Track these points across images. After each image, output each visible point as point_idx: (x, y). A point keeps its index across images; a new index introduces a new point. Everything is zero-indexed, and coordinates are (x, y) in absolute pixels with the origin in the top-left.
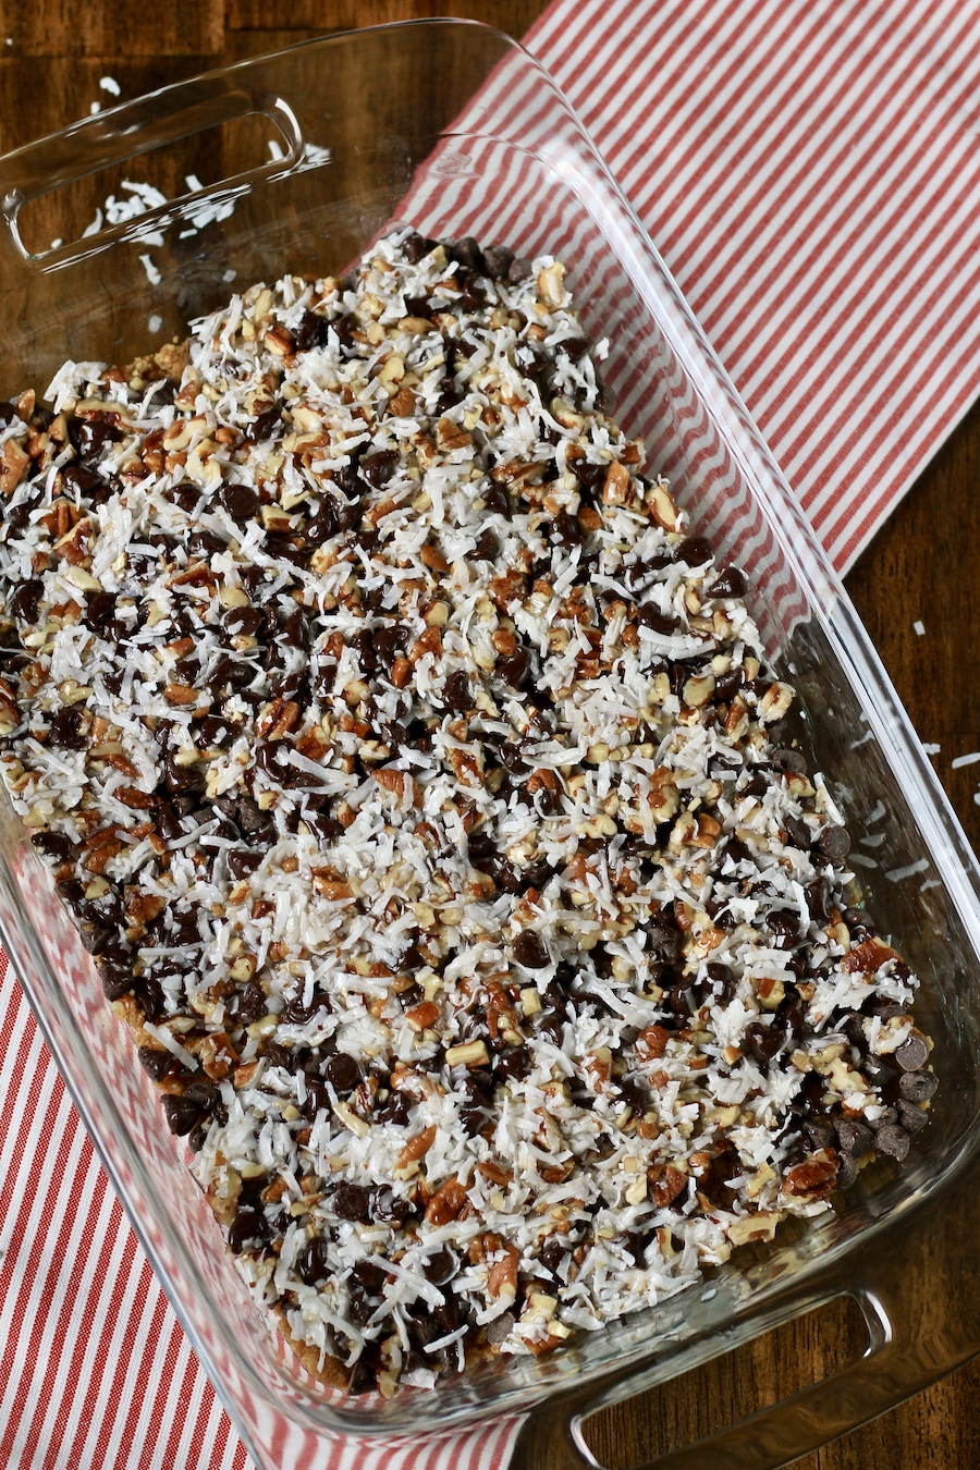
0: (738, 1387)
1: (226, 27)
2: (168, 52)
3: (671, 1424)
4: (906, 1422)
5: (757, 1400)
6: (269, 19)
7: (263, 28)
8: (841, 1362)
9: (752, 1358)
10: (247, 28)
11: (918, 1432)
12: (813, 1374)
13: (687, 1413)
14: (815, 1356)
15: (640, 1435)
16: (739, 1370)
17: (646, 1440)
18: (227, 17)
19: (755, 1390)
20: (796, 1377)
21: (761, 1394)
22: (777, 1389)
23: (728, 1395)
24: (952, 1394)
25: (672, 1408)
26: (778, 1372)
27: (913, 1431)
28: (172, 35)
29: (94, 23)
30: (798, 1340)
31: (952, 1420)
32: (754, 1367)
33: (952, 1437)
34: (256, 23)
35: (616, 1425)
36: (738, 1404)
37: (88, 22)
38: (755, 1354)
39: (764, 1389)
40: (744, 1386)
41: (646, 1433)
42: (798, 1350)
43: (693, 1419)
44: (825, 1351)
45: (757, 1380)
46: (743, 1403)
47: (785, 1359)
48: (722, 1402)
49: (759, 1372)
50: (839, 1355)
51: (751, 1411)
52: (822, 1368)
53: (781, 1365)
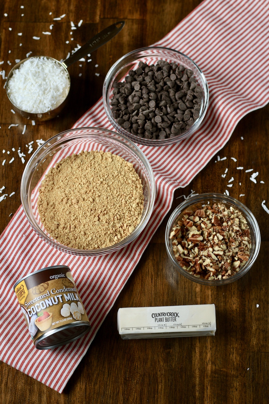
0: (192, 297)
1: (100, 18)
2: (87, 22)
4: (228, 306)
6: (109, 16)
7: (108, 18)
8: (215, 293)
9: (196, 291)
10: (104, 18)
11: (231, 308)
12: (209, 295)
13: (181, 302)
14: (209, 291)
16: (193, 293)
18: (100, 16)
19: (196, 297)
20: (205, 295)
21: (197, 299)
22: (201, 298)
23: (190, 298)
24: (239, 301)
25: (178, 301)
26: (201, 294)
27: (230, 308)
28: (88, 19)
29: (72, 16)
30: (206, 288)
31: (238, 306)
32: (196, 293)
33: (238, 309)
34: (106, 17)
37: (71, 16)
38: (197, 290)
39: (198, 298)
40: (194, 297)
42: (206, 290)
44: (212, 290)
45: (197, 295)
47: (203, 292)
48: (189, 300)
49: (197, 294)
50: (215, 291)
51: (195, 302)
52: (211, 294)
53: (202, 293)
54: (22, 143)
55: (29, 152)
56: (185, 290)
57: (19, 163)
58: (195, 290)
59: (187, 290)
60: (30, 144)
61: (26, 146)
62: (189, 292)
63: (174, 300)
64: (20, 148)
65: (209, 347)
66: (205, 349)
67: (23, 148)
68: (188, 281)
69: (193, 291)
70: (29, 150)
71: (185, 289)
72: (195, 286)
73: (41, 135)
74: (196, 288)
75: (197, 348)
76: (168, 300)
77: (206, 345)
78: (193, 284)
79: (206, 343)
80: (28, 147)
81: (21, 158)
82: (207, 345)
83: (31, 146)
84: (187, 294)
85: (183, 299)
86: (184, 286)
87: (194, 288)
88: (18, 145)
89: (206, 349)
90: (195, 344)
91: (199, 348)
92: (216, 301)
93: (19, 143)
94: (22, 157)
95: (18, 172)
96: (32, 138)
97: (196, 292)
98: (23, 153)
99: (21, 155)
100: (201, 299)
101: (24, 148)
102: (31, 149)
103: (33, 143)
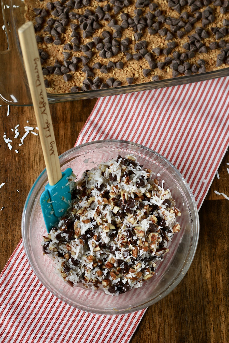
0: (203, 284)
3: (188, 293)
5: (207, 287)
8: (226, 278)
12: (220, 281)
13: (192, 290)
14: (220, 277)
15: (181, 296)
16: (203, 281)
17: (183, 297)
19: (207, 285)
20: (216, 282)
21: (208, 286)
22: (212, 285)
23: (201, 286)
25: (188, 290)
26: (212, 281)
30: (216, 274)
35: (176, 293)
36: (203, 288)
38: (207, 277)
39: (209, 285)
40: (204, 284)
41: (183, 295)
43: (193, 292)
44: (223, 276)
45: (207, 283)
46: (204, 288)
48: (199, 288)
49: (208, 281)
50: (226, 277)
51: (206, 290)
52: (222, 280)
53: (213, 279)
54: (7, 127)
55: (16, 137)
56: (194, 278)
57: (6, 150)
58: (205, 276)
59: (196, 278)
60: (15, 128)
61: (11, 131)
62: (199, 279)
63: (184, 289)
64: (5, 133)
65: (225, 337)
66: (220, 339)
67: (8, 133)
68: (197, 268)
69: (204, 278)
70: (15, 134)
71: (194, 276)
72: (205, 272)
73: (27, 116)
74: (206, 274)
75: (212, 339)
76: (178, 290)
77: (221, 335)
78: (202, 271)
79: (221, 332)
80: (14, 132)
81: (7, 144)
82: (223, 335)
83: (17, 130)
84: (197, 281)
85: (193, 288)
86: (193, 273)
87: (204, 275)
88: (2, 129)
89: (222, 339)
90: (210, 335)
91: (214, 339)
92: (228, 287)
93: (4, 127)
94: (9, 142)
95: (5, 160)
96: (17, 120)
97: (207, 279)
98: (9, 138)
99: (7, 141)
100: (212, 287)
101: (10, 132)
102: (17, 134)
103: (19, 126)
